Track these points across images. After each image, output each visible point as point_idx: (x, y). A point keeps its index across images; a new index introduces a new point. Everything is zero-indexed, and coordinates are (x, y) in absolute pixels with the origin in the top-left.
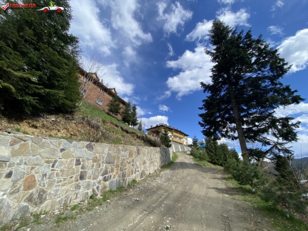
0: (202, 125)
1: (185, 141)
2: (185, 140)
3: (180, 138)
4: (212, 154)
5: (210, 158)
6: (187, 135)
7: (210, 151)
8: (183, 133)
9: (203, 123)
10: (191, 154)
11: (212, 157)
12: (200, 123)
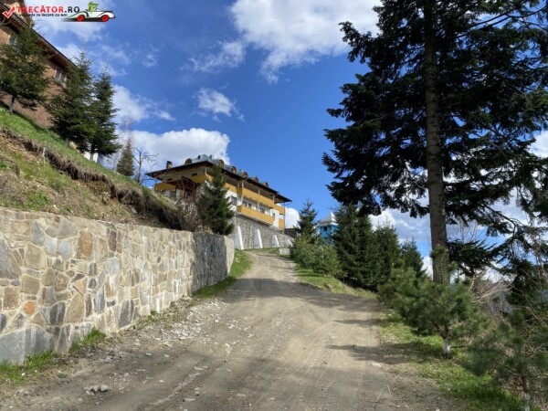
0: (332, 166)
1: (278, 217)
2: (277, 212)
3: (264, 208)
4: (351, 257)
5: (345, 269)
6: (284, 200)
7: (346, 247)
8: (275, 192)
9: (335, 158)
10: (292, 257)
11: (352, 264)
12: (327, 160)
